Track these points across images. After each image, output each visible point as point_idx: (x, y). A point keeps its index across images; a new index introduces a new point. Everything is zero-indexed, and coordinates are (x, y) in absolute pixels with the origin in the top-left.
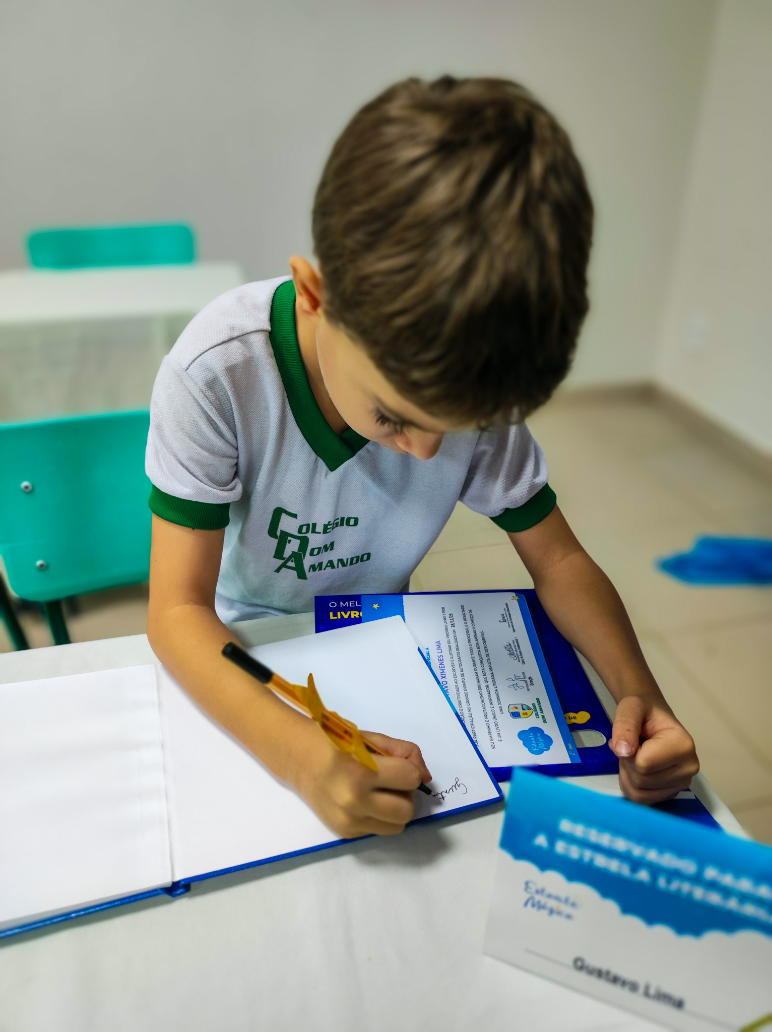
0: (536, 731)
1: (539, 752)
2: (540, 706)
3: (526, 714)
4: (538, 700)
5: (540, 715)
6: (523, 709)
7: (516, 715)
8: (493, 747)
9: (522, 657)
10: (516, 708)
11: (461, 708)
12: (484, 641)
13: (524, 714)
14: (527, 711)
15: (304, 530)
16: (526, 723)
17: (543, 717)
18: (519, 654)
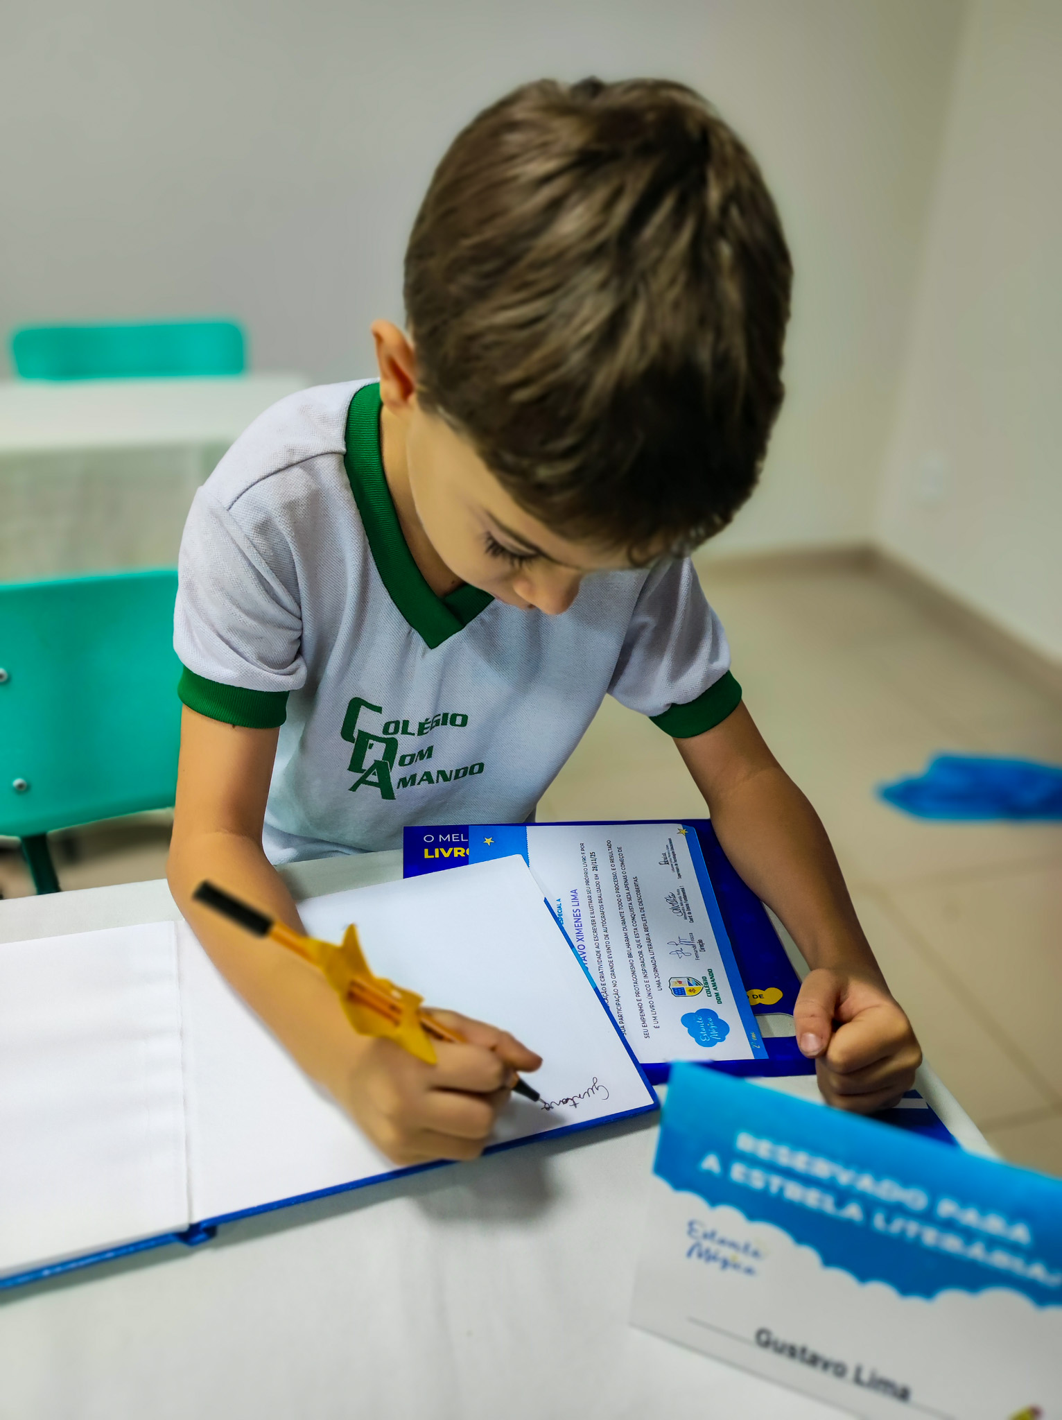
0: (707, 1014)
1: (711, 1043)
2: (713, 981)
3: (693, 990)
4: (710, 971)
5: (713, 992)
6: (690, 984)
7: (679, 992)
8: (647, 1036)
9: (689, 913)
10: (680, 982)
11: (604, 983)
12: (638, 891)
13: (690, 991)
14: (695, 987)
15: (392, 729)
16: (692, 1004)
17: (717, 995)
18: (685, 908)
